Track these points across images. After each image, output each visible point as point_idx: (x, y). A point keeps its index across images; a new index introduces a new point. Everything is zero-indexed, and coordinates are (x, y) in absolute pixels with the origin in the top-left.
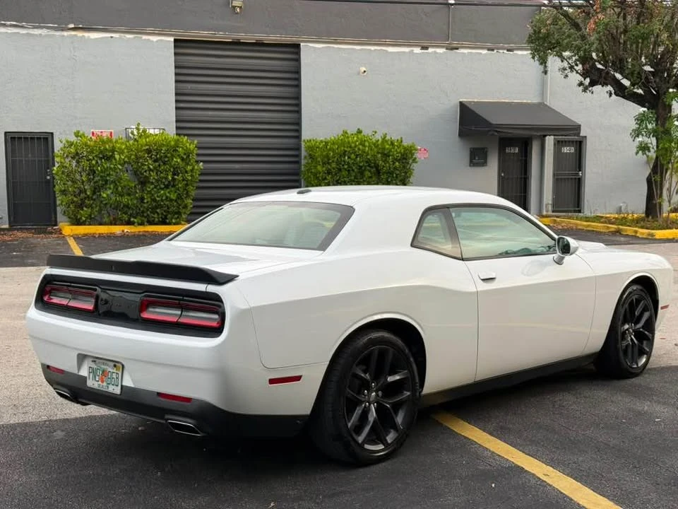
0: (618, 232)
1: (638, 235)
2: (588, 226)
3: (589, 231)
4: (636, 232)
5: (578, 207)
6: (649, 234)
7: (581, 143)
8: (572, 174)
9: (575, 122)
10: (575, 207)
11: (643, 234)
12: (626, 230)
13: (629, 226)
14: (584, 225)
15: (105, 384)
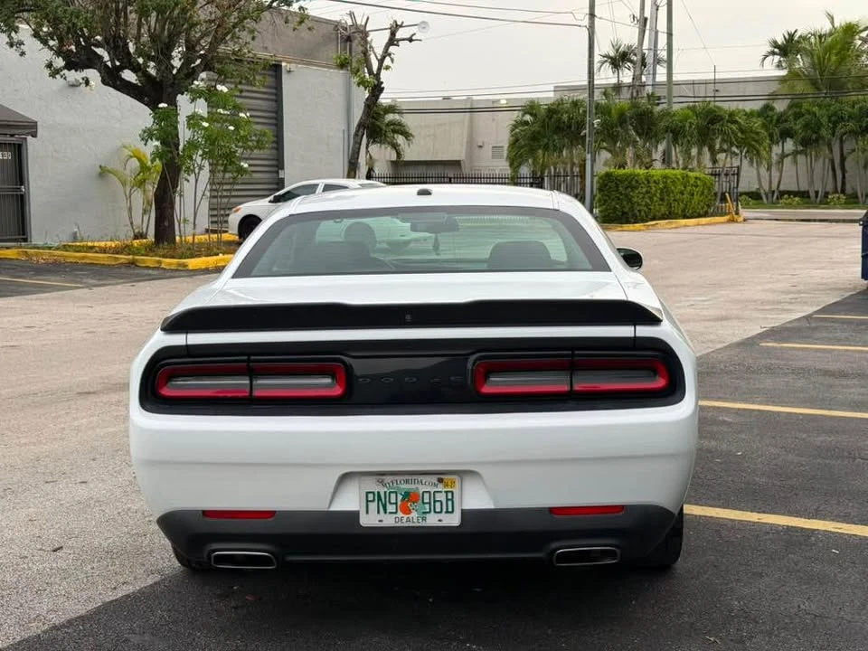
0: (133, 264)
1: (163, 266)
2: (84, 258)
3: (86, 264)
4: (160, 262)
5: (23, 234)
6: (179, 265)
7: (20, 146)
8: (9, 190)
9: (23, 116)
10: (19, 235)
11: (170, 264)
12: (144, 261)
13: (143, 255)
14: (75, 257)
15: (414, 515)
